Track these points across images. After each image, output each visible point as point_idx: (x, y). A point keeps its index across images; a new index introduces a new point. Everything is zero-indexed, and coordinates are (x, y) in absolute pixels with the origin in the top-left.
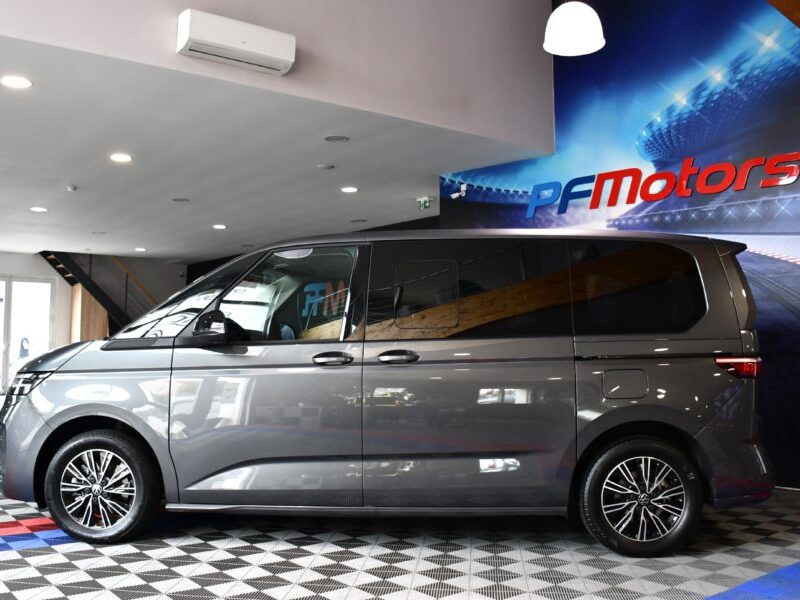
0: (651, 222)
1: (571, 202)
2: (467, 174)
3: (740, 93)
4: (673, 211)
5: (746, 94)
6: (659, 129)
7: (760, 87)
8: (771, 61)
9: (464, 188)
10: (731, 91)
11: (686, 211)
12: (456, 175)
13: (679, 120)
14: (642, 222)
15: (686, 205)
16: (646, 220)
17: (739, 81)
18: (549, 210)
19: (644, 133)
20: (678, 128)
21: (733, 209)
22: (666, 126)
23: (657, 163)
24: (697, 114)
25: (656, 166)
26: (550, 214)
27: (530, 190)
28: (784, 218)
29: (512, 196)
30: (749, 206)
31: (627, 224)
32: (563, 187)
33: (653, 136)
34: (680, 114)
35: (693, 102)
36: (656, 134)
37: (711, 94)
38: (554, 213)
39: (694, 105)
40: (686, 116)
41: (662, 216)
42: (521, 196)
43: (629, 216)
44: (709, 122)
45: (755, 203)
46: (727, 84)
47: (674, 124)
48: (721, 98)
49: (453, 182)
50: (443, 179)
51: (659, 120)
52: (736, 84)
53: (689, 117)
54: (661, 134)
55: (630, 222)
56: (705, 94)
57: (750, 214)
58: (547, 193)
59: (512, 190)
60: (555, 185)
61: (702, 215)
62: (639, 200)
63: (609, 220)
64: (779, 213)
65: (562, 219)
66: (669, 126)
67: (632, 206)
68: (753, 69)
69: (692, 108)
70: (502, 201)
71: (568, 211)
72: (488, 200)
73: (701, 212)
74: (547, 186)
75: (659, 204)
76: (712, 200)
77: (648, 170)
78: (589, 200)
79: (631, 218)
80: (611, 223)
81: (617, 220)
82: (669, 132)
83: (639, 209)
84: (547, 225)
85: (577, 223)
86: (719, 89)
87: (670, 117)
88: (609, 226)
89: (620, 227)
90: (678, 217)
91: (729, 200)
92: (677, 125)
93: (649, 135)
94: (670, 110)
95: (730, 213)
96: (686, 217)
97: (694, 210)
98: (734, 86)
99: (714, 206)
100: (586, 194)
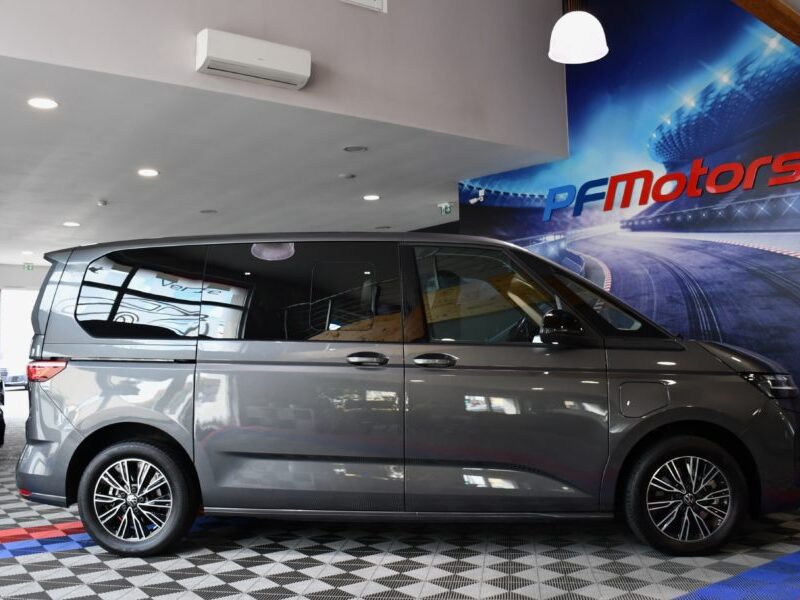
0: (663, 222)
1: (586, 204)
2: (484, 180)
3: (747, 94)
4: (684, 211)
5: (752, 94)
6: (669, 131)
7: (765, 88)
8: (775, 62)
9: (482, 193)
10: (738, 92)
11: (698, 211)
12: (474, 181)
13: (687, 122)
15: (696, 205)
16: (659, 220)
17: (746, 82)
18: (565, 213)
19: (654, 136)
20: (687, 130)
21: (742, 207)
22: (676, 128)
23: (668, 165)
24: (706, 115)
25: (666, 167)
26: (565, 217)
27: (546, 194)
28: (791, 215)
29: (529, 200)
30: (757, 204)
32: (578, 189)
33: (663, 138)
34: (689, 116)
35: (701, 104)
36: (667, 136)
37: (719, 96)
38: (569, 215)
39: (702, 106)
40: (695, 118)
41: (672, 215)
42: (537, 200)
43: (642, 217)
44: (717, 123)
45: (763, 202)
46: (733, 85)
47: (684, 125)
48: (728, 99)
49: (471, 188)
50: (462, 185)
51: (669, 122)
52: (742, 85)
53: (698, 119)
54: (671, 135)
55: (643, 223)
56: (712, 95)
57: (759, 212)
58: (562, 197)
59: (528, 195)
60: (570, 189)
61: (712, 214)
62: (651, 201)
63: (622, 222)
64: (787, 210)
65: (577, 221)
66: (679, 128)
67: (645, 207)
68: (759, 70)
69: (700, 110)
70: (519, 205)
71: (583, 213)
72: (505, 205)
73: (711, 211)
74: (562, 190)
75: (671, 205)
76: (721, 199)
77: (659, 171)
78: (602, 202)
79: (644, 219)
80: (625, 224)
81: (630, 221)
82: (678, 133)
83: (651, 210)
84: (563, 227)
85: (592, 225)
86: (727, 91)
87: (679, 119)
88: (623, 227)
89: (634, 228)
90: (689, 216)
91: (737, 200)
92: (686, 126)
93: (660, 137)
94: (679, 112)
95: (739, 211)
96: (697, 216)
97: (704, 210)
98: (740, 87)
99: (722, 205)
100: (600, 196)
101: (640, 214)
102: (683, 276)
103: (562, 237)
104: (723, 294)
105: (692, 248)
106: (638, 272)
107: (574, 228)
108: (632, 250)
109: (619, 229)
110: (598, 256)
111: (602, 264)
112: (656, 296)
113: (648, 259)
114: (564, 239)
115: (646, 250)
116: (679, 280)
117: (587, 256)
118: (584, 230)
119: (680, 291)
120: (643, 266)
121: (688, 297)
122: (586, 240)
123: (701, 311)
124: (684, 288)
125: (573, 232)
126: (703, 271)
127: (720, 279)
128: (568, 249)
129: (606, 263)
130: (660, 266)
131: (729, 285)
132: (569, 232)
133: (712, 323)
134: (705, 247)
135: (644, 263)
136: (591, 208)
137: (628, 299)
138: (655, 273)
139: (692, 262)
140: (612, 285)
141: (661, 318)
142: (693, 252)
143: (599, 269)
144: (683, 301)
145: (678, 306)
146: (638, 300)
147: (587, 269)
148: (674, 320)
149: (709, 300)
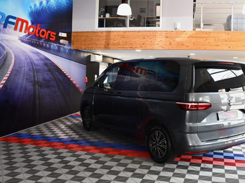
0: (29, 41)
1: (8, 25)
3: (48, 10)
4: (34, 40)
6: (33, 10)
10: (46, 8)
11: (36, 41)
14: (27, 41)
15: (36, 39)
17: (48, 6)
19: (29, 9)
23: (32, 22)
24: (40, 11)
31: (23, 40)
32: (6, 17)
33: (31, 11)
34: (37, 8)
36: (32, 11)
38: (2, 26)
39: (40, 7)
40: (38, 10)
41: (32, 40)
43: (24, 37)
45: (48, 43)
48: (44, 9)
56: (42, 5)
57: (47, 46)
62: (27, 33)
63: (19, 37)
65: (4, 30)
66: (35, 11)
67: (25, 34)
71: (7, 28)
73: (39, 42)
75: (32, 36)
76: (41, 39)
77: (30, 24)
78: (14, 26)
80: (20, 38)
81: (21, 38)
82: (34, 12)
83: (27, 36)
85: (9, 34)
86: (44, 6)
87: (35, 7)
88: (19, 39)
89: (22, 41)
90: (35, 42)
91: (44, 41)
92: (36, 11)
93: (30, 11)
94: (35, 5)
95: (44, 44)
96: (36, 43)
97: (38, 41)
98: (47, 7)
99: (41, 41)
100: (13, 23)
101: (24, 36)
102: (32, 62)
104: (40, 69)
105: (35, 53)
106: (22, 58)
107: (3, 33)
108: (21, 49)
110: (11, 48)
111: (12, 52)
112: (26, 68)
113: (24, 54)
115: (25, 50)
116: (32, 63)
117: (7, 47)
118: (7, 35)
119: (32, 67)
120: (23, 56)
121: (33, 69)
122: (7, 40)
123: (36, 74)
125: (3, 35)
126: (37, 61)
127: (40, 65)
128: (1, 42)
129: (13, 52)
130: (28, 57)
131: (41, 67)
132: (1, 34)
133: (38, 79)
134: (37, 53)
135: (23, 55)
136: (9, 27)
137: (19, 68)
138: (26, 59)
139: (35, 58)
140: (15, 62)
141: (27, 76)
142: (35, 54)
143: (11, 54)
144: (32, 71)
145: (31, 72)
146: (22, 69)
147: (7, 53)
148: (30, 77)
149: (38, 71)
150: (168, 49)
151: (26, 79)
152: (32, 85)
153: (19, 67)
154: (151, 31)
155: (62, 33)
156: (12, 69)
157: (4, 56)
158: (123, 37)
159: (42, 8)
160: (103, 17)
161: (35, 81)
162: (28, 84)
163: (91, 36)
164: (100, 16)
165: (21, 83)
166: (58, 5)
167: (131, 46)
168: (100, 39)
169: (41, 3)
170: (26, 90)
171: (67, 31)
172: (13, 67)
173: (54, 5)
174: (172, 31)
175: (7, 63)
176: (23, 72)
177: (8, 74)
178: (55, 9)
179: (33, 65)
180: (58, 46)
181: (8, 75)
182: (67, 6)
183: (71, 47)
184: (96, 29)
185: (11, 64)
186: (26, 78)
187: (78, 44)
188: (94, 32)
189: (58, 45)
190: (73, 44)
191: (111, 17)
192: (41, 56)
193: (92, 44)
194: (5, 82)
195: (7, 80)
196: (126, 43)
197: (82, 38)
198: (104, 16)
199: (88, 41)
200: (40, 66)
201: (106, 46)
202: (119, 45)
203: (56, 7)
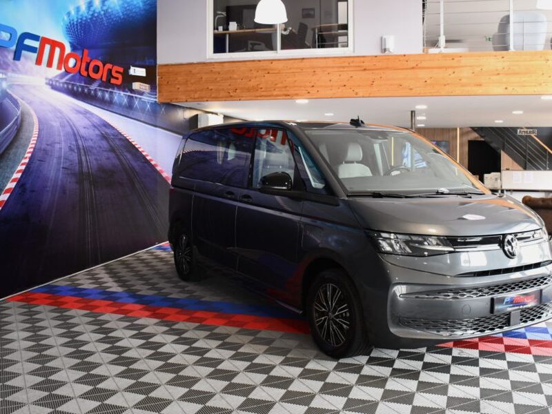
0: (68, 88)
4: (78, 84)
6: (73, 20)
7: (110, 21)
10: (101, 15)
11: (83, 86)
13: (81, 19)
14: (63, 87)
15: (83, 82)
16: (66, 86)
17: (104, 11)
18: (6, 53)
19: (66, 18)
20: (81, 25)
21: (100, 92)
24: (88, 20)
25: (71, 46)
26: (6, 57)
30: (105, 92)
31: (56, 85)
33: (70, 23)
34: (82, 15)
35: (87, 10)
37: (94, 11)
38: (11, 56)
39: (88, 13)
40: (84, 19)
41: (73, 85)
43: (57, 79)
44: (93, 29)
45: (107, 91)
46: (99, 8)
47: (79, 21)
48: (97, 16)
51: (73, 13)
54: (73, 23)
56: (92, 9)
57: (106, 97)
58: (5, 36)
63: (46, 79)
65: (16, 65)
66: (77, 21)
67: (59, 72)
69: (87, 15)
73: (89, 89)
75: (73, 77)
76: (93, 83)
77: (68, 50)
78: (35, 56)
79: (57, 81)
80: (47, 81)
81: (51, 80)
82: (77, 25)
83: (62, 76)
84: (5, 66)
85: (26, 73)
86: (97, 11)
87: (78, 14)
88: (47, 84)
89: (54, 88)
90: (80, 89)
91: (100, 86)
92: (81, 22)
93: (68, 21)
94: (78, 9)
95: (100, 94)
96: (83, 91)
97: (86, 87)
98: (102, 13)
99: (94, 87)
101: (56, 77)
102: (76, 132)
103: (4, 76)
104: (92, 147)
105: (81, 113)
106: (54, 124)
107: (13, 71)
108: (50, 105)
109: (44, 84)
110: (30, 103)
111: (33, 112)
112: (63, 145)
113: (59, 115)
114: (5, 79)
115: (59, 107)
116: (75, 135)
117: (24, 102)
118: (20, 76)
119: (74, 143)
120: (57, 120)
121: (78, 148)
122: (22, 86)
123: (83, 158)
124: (76, 141)
125: (13, 75)
126: (84, 130)
127: (92, 137)
128: (8, 91)
129: (35, 111)
130: (66, 123)
131: (95, 143)
132: (9, 74)
133: (88, 169)
134: (86, 113)
135: (57, 118)
136: (26, 58)
137: (48, 145)
138: (63, 126)
139: (81, 123)
140: (39, 132)
141: (66, 163)
142: (81, 115)
143: (30, 115)
144: (76, 151)
145: (74, 154)
146: (54, 147)
147: (22, 113)
148: (71, 165)
149: (87, 151)
150: (367, 95)
151: (63, 168)
152: (77, 183)
153: (49, 143)
154: (328, 58)
155: (137, 69)
156: (34, 148)
157: (17, 120)
158: (268, 73)
159: (92, 15)
160: (224, 30)
161: (81, 173)
162: (69, 180)
163: (198, 73)
164: (216, 28)
165: (53, 179)
166: (125, 8)
167: (286, 93)
168: (218, 79)
169: (90, 5)
170: (64, 192)
171: (147, 64)
172: (36, 144)
173: (118, 8)
174: (376, 57)
175: (24, 135)
176: (56, 154)
177: (26, 158)
178: (120, 17)
179: (78, 138)
180: (129, 96)
181: (27, 161)
182: (145, 10)
183: (156, 98)
184: (208, 57)
185: (31, 137)
186: (64, 166)
187: (171, 92)
188: (204, 63)
189: (129, 94)
190: (160, 92)
191: (240, 29)
192: (94, 119)
193: (202, 90)
194: (22, 176)
195: (24, 172)
196: (276, 84)
197: (179, 78)
198: (226, 29)
199: (192, 84)
200: (92, 140)
201: (231, 94)
202: (260, 90)
203: (123, 13)
